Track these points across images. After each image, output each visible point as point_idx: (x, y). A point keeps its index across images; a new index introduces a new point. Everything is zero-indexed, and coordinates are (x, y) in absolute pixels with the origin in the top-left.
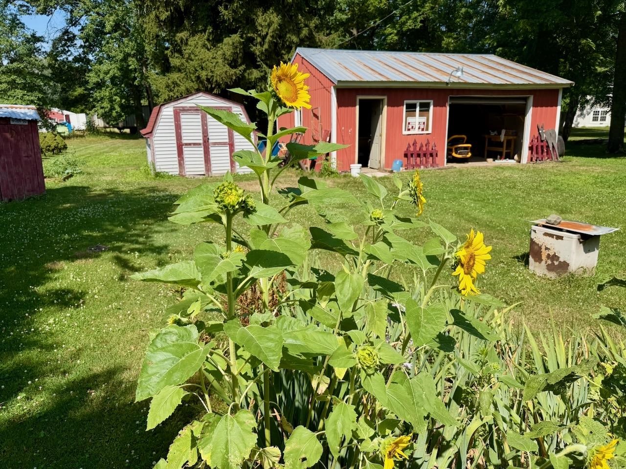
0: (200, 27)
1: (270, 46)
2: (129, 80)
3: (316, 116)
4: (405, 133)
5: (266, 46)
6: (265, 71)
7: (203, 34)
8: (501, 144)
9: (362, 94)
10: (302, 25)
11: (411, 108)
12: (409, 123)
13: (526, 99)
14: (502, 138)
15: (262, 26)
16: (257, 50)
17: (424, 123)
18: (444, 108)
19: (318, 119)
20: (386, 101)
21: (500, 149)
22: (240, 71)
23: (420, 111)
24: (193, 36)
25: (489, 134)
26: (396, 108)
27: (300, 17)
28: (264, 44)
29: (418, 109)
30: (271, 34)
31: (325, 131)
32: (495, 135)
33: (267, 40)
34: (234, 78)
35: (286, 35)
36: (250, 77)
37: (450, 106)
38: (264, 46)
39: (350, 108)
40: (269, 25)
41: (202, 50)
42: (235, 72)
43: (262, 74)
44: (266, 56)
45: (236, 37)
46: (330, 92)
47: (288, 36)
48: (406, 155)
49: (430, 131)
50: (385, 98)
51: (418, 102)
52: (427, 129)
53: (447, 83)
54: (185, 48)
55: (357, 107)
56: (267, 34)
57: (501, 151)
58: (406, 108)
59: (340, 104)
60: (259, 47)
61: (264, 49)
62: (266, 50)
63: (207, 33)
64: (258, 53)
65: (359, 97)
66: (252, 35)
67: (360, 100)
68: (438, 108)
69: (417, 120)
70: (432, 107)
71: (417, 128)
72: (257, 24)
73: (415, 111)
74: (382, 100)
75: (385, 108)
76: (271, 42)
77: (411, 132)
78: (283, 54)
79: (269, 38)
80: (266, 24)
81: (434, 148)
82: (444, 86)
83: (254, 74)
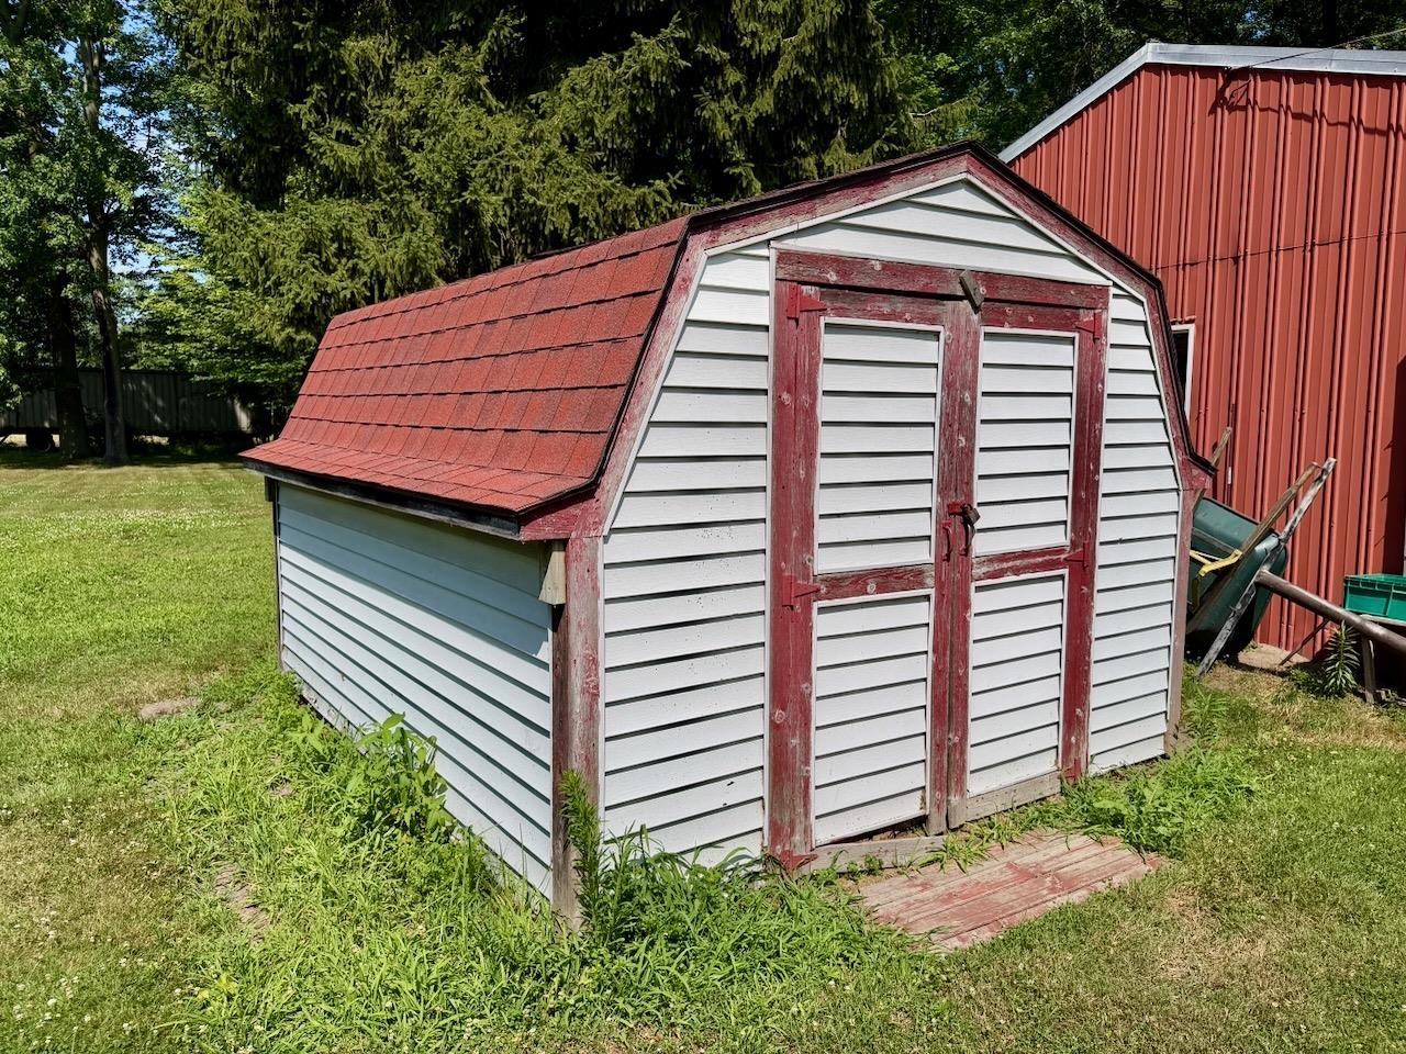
0: (456, 17)
2: (44, 282)
5: (765, 103)
7: (466, 49)
24: (416, 56)
41: (464, 110)
54: (375, 103)
61: (751, 116)
62: (762, 120)
63: (484, 46)
66: (712, 50)
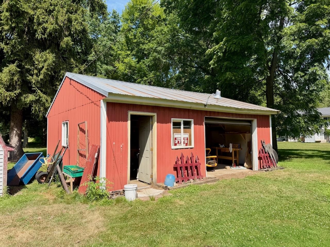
1: (45, 77)
3: (82, 130)
4: (173, 147)
6: (39, 95)
8: (230, 154)
9: (133, 110)
10: (74, 66)
11: (177, 125)
12: (175, 139)
13: (250, 122)
14: (231, 150)
15: (38, 61)
16: (33, 79)
17: (187, 139)
18: (201, 126)
19: (85, 133)
20: (155, 118)
21: (229, 158)
22: (15, 94)
23: (184, 128)
25: (219, 146)
26: (164, 125)
27: (72, 60)
28: (40, 75)
29: (182, 126)
30: (47, 68)
31: (93, 146)
32: (223, 147)
33: (42, 72)
34: (8, 99)
35: (60, 71)
36: (26, 100)
37: (206, 124)
38: (40, 77)
39: (121, 123)
40: (45, 61)
42: (10, 95)
43: (37, 98)
44: (41, 84)
45: (13, 67)
46: (99, 106)
47: (62, 72)
48: (175, 169)
49: (193, 146)
50: (155, 114)
51: (182, 120)
52: (190, 144)
53: (205, 105)
55: (129, 122)
56: (43, 67)
57: (231, 159)
58: (173, 125)
59: (111, 118)
60: (35, 77)
64: (34, 82)
65: (130, 113)
66: (29, 67)
67: (132, 116)
68: (197, 126)
69: (182, 135)
70: (193, 126)
71: (182, 143)
72: (34, 59)
73: (180, 128)
74: (152, 117)
75: (155, 125)
76: (46, 74)
77: (178, 147)
78: (57, 85)
79: (44, 70)
80: (43, 60)
81: (197, 161)
82: (202, 108)
83: (30, 97)
